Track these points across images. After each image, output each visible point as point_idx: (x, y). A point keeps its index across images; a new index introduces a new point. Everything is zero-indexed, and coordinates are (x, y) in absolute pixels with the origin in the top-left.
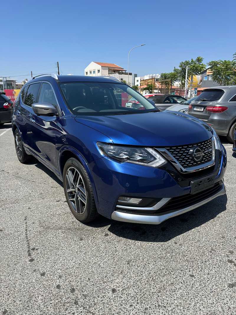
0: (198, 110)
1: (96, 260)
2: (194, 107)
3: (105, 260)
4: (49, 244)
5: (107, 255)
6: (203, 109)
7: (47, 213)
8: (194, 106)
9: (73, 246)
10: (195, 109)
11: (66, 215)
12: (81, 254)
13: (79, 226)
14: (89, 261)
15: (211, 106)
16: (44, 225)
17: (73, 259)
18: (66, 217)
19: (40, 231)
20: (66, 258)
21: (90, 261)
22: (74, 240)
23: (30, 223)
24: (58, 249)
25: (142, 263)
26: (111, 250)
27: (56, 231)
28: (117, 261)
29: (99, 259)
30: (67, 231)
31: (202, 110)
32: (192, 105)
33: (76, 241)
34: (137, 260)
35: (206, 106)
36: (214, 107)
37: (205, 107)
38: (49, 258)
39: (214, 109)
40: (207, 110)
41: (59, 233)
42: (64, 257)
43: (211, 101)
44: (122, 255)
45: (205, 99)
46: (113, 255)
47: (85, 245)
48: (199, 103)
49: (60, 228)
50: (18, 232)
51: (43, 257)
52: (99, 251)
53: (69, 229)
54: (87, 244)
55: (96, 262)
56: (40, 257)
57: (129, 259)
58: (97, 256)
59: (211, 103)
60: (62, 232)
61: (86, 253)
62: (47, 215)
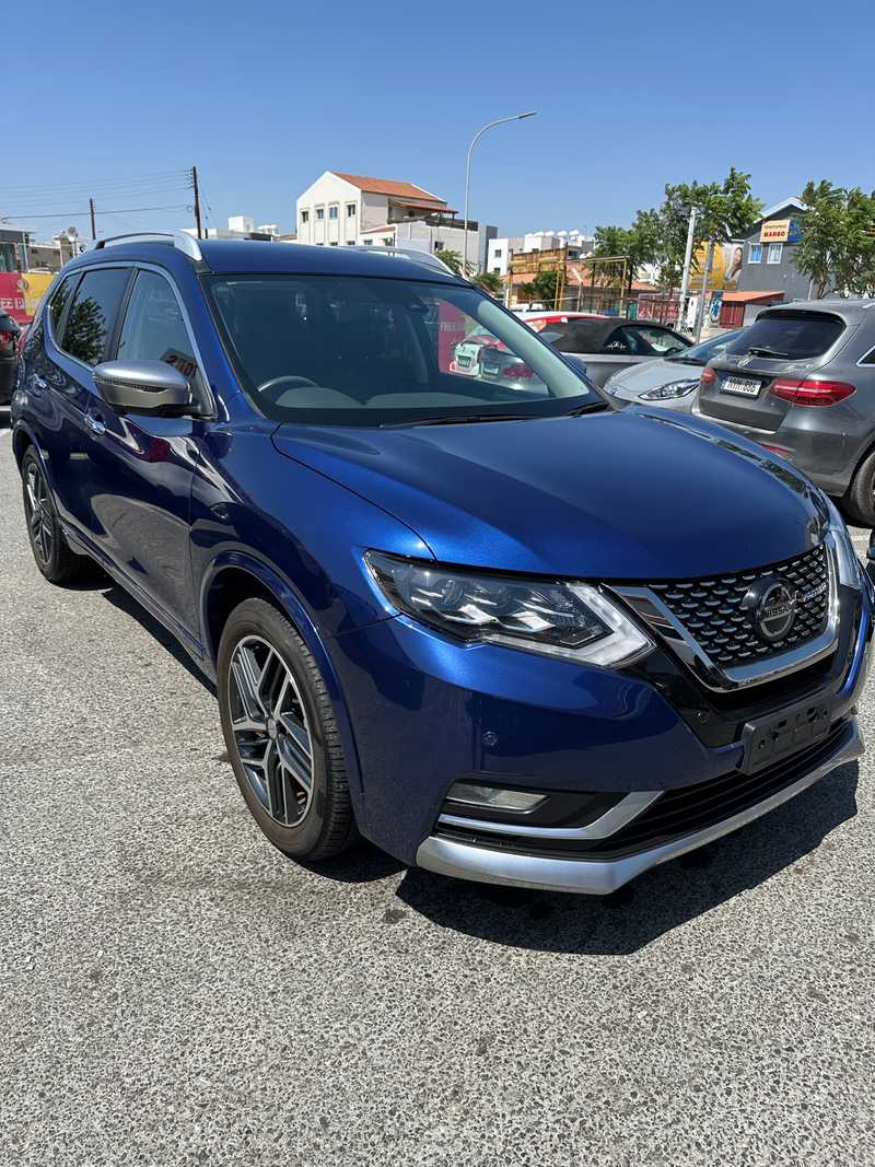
0: (740, 389)
1: (352, 1031)
2: (724, 379)
3: (387, 1035)
4: (161, 953)
5: (396, 1012)
6: (758, 387)
7: (153, 812)
8: (723, 373)
9: (256, 966)
10: (727, 386)
11: (226, 821)
12: (289, 1001)
13: (279, 871)
14: (322, 1037)
15: (790, 379)
16: (140, 866)
17: (257, 1027)
18: (226, 831)
19: (122, 894)
20: (230, 1021)
21: (326, 1036)
22: (259, 937)
23: (82, 854)
24: (195, 977)
25: (536, 1050)
26: (413, 989)
27: (186, 893)
28: (436, 1039)
29: (362, 1028)
30: (231, 895)
31: (755, 393)
32: (715, 370)
33: (267, 941)
34: (517, 1034)
35: (771, 378)
36: (804, 382)
37: (766, 380)
38: (157, 1020)
39: (801, 389)
40: (772, 391)
41: (198, 904)
42: (221, 1018)
43: (792, 357)
44: (453, 1010)
45: (767, 349)
46: (419, 1011)
47: (305, 963)
48: (744, 361)
49: (205, 881)
50: (33, 892)
51: (134, 1014)
52: (360, 989)
53: (241, 886)
54: (315, 956)
55: (352, 1042)
56: (123, 1012)
57: (485, 1028)
58: (356, 1016)
59: (790, 367)
60: (212, 900)
61: (309, 998)
62: (150, 820)
